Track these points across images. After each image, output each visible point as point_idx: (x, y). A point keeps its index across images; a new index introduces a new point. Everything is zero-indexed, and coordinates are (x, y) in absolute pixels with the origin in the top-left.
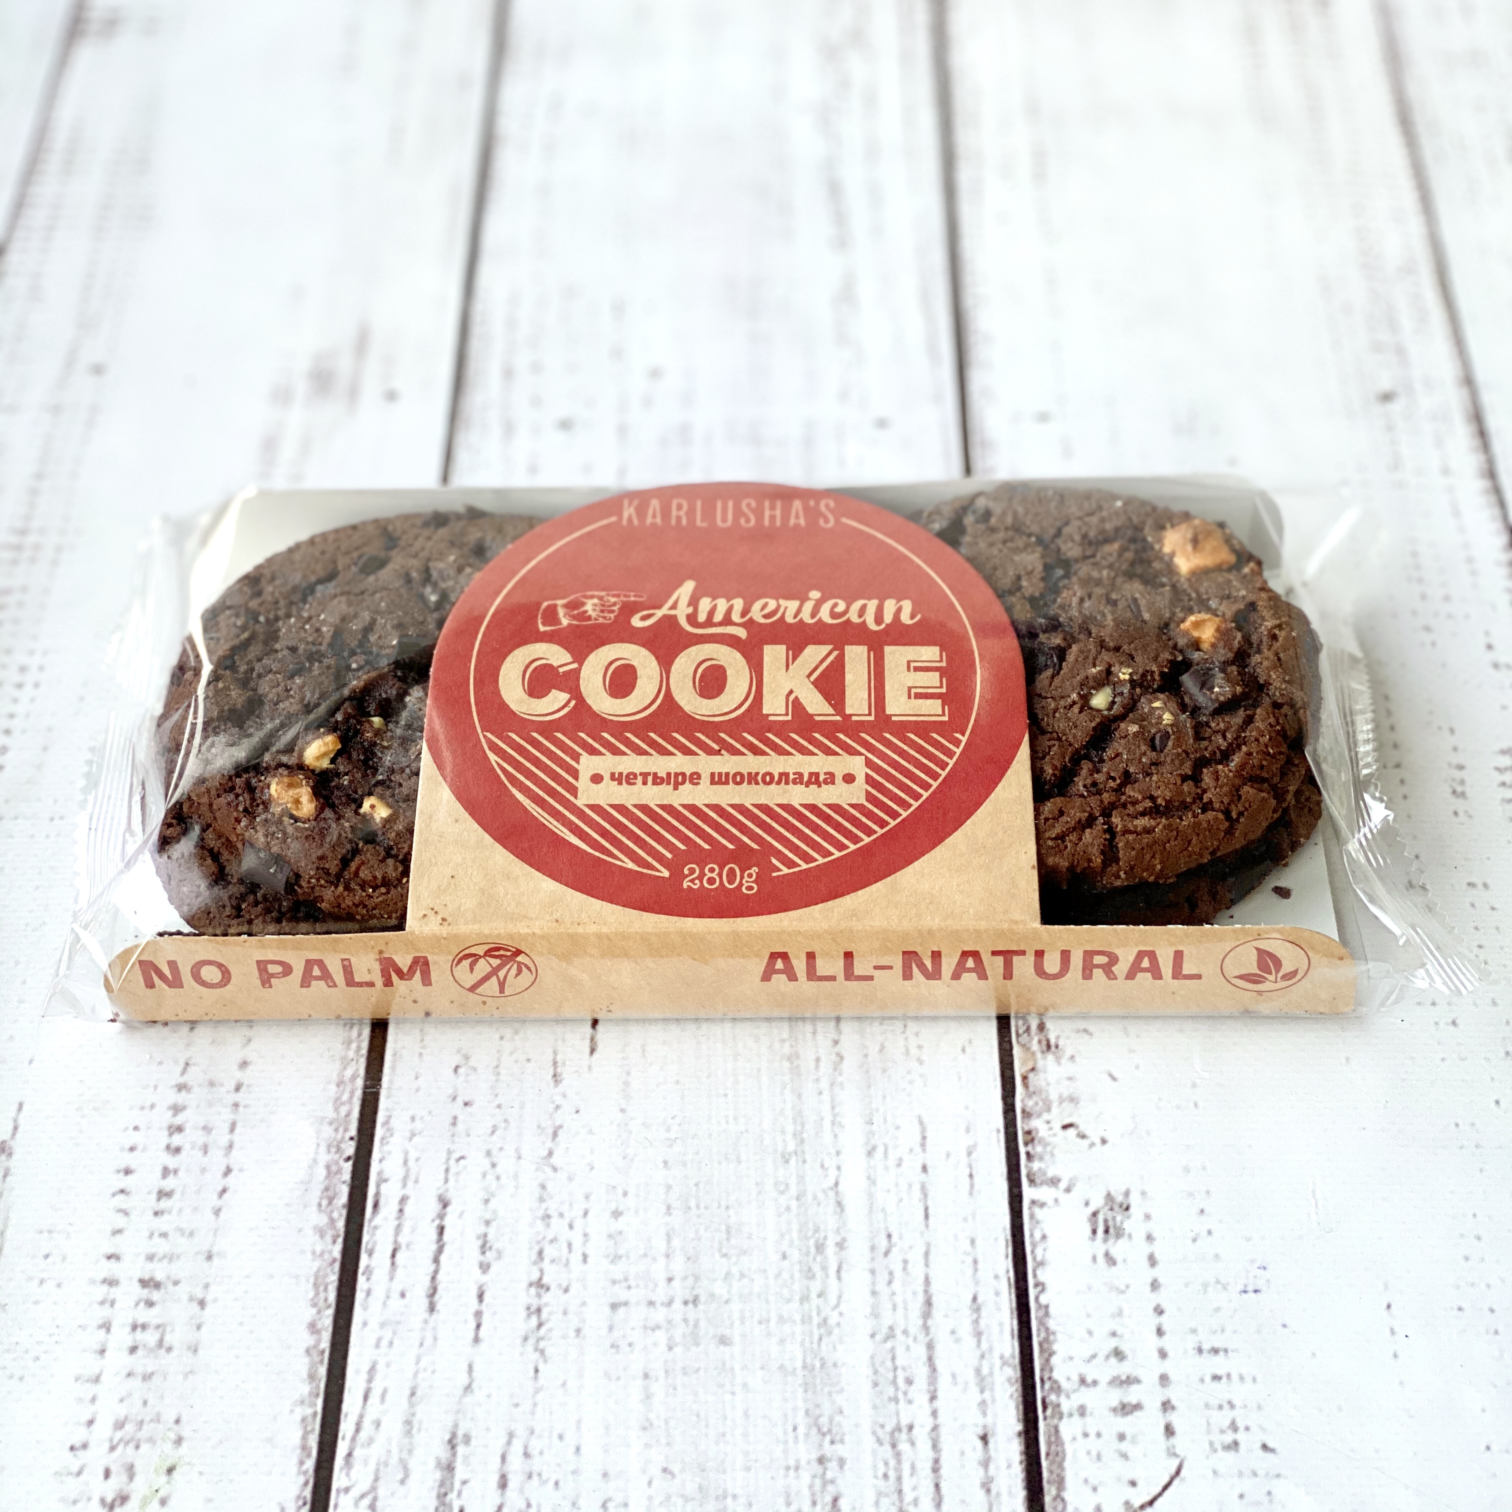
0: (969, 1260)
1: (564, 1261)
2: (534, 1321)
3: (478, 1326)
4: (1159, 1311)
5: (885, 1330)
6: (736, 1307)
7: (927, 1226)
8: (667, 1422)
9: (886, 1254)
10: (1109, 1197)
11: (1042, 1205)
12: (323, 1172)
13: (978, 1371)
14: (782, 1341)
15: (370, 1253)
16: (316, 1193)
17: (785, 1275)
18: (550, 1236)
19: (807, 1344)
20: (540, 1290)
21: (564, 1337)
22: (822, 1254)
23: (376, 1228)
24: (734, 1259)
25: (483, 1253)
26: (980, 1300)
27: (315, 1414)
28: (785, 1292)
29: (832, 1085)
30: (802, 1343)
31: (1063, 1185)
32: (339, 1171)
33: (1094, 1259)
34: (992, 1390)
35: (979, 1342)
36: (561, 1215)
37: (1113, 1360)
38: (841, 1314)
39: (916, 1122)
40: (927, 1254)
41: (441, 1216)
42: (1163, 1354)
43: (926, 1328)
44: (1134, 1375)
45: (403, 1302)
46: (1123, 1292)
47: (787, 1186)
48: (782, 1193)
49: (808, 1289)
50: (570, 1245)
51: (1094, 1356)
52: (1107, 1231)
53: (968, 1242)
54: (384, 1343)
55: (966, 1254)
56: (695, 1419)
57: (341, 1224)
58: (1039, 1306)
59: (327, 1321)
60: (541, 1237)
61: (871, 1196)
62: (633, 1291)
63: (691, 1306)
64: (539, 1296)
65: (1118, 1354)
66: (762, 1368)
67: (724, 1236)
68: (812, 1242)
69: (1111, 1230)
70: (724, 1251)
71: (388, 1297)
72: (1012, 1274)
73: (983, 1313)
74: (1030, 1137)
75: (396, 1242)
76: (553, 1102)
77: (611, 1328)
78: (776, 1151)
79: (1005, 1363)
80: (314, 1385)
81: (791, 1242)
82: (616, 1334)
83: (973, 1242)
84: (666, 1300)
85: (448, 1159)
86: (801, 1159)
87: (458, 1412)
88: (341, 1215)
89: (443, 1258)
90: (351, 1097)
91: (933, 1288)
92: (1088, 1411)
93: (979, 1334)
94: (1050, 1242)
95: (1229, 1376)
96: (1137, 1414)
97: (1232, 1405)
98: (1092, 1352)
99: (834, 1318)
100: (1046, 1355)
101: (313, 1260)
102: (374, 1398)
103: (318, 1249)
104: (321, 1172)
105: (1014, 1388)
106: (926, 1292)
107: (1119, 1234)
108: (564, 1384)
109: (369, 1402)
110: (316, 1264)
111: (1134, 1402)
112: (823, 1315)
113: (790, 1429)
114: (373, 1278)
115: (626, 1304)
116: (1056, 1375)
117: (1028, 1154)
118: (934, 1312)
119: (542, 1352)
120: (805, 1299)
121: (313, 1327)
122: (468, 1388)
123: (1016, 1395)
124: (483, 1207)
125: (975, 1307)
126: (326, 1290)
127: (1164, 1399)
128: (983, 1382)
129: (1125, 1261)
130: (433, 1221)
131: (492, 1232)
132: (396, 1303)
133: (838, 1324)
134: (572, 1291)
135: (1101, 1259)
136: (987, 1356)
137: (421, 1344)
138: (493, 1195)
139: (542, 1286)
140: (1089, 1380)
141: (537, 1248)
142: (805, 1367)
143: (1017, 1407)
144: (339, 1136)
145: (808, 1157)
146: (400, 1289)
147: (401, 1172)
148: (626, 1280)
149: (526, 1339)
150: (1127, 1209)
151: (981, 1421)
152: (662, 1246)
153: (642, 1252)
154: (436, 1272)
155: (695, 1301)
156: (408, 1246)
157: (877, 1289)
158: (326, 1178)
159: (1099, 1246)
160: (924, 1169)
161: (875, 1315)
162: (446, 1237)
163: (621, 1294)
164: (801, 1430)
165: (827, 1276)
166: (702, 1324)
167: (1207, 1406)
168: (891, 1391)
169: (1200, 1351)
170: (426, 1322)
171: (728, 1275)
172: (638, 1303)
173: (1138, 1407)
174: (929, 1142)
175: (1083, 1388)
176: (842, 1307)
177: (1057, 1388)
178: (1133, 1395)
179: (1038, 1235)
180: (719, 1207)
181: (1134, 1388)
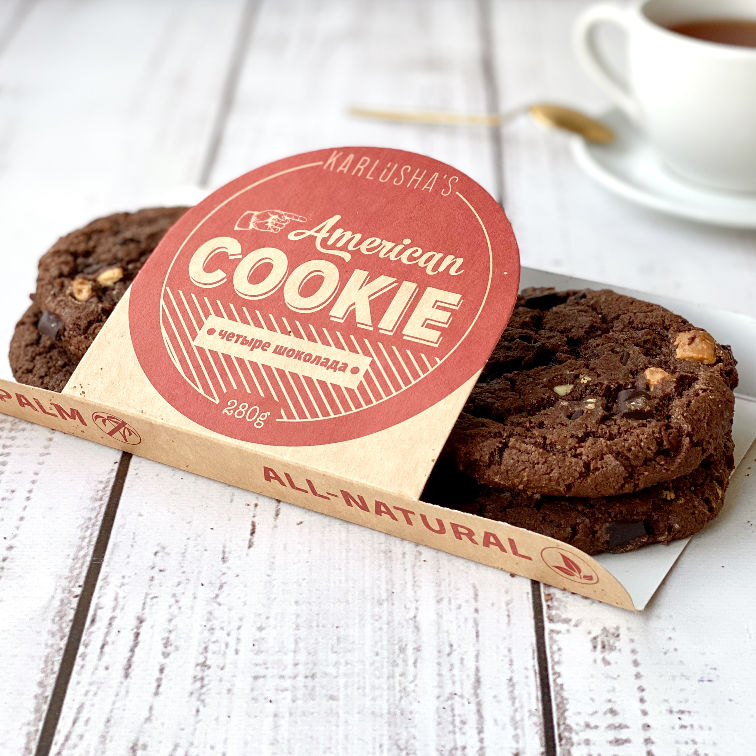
0: (507, 660)
1: (222, 652)
2: (198, 684)
3: (159, 686)
4: (641, 689)
5: (446, 695)
6: (342, 681)
7: (478, 641)
8: (289, 741)
9: (449, 655)
10: (605, 630)
11: (558, 633)
12: (59, 603)
13: (513, 718)
14: (374, 699)
15: (86, 646)
16: (51, 614)
17: (377, 664)
18: (214, 639)
19: (392, 700)
20: (204, 668)
21: (219, 693)
22: (403, 653)
23: (92, 632)
24: (342, 655)
25: (166, 647)
26: (515, 680)
27: (37, 731)
28: (377, 673)
29: (414, 566)
30: (388, 700)
31: (573, 623)
32: (70, 602)
33: (595, 661)
34: (523, 728)
35: (513, 703)
36: (222, 628)
37: (609, 715)
38: (416, 685)
39: (471, 587)
40: (477, 656)
41: (138, 628)
42: (645, 713)
43: (476, 695)
44: (624, 723)
45: (106, 672)
46: (615, 679)
47: (380, 617)
48: (377, 620)
49: (393, 671)
50: (227, 645)
51: (596, 712)
52: (604, 647)
53: (506, 650)
54: (91, 694)
55: (505, 656)
56: (309, 739)
57: (67, 630)
58: (556, 684)
59: (52, 680)
60: (206, 640)
61: (439, 624)
62: (269, 670)
63: (310, 679)
64: (203, 671)
65: (613, 712)
66: (359, 713)
67: (335, 642)
68: (397, 647)
69: (607, 647)
70: (335, 650)
71: (96, 669)
72: (537, 667)
73: (517, 687)
74: (549, 597)
75: (105, 640)
76: (221, 571)
77: (252, 690)
78: (373, 598)
79: (531, 714)
80: (38, 715)
81: (382, 647)
82: (255, 693)
83: (510, 650)
84: (292, 675)
85: (146, 598)
86: (390, 603)
87: (140, 732)
88: (68, 625)
89: (137, 650)
90: (82, 565)
91: (481, 674)
92: (592, 742)
93: (513, 699)
94: (564, 652)
95: (692, 726)
96: (627, 745)
97: (694, 742)
98: (594, 710)
99: (411, 687)
100: (561, 711)
101: (46, 648)
102: (81, 723)
103: (50, 642)
104: (56, 603)
105: (539, 728)
106: (476, 675)
107: (612, 649)
108: (217, 719)
109: (77, 724)
110: (48, 650)
111: (625, 738)
112: (403, 686)
113: (377, 746)
114: (87, 659)
115: (264, 677)
116: (568, 722)
117: (549, 607)
118: (482, 686)
119: (203, 701)
120: (391, 676)
121: (41, 684)
122: (148, 719)
123: (540, 732)
124: (167, 623)
125: (511, 684)
126: (53, 664)
127: (646, 737)
128: (515, 724)
129: (616, 663)
130: (132, 630)
131: (172, 637)
132: (101, 672)
133: (414, 691)
134: (226, 669)
135: (599, 661)
136: (519, 710)
137: (117, 695)
138: (175, 617)
139: (206, 666)
140: (592, 725)
141: (204, 645)
142: (389, 713)
143: (541, 739)
144: (72, 584)
145: (396, 603)
146: (105, 664)
147: (113, 604)
148: (265, 664)
149: (192, 694)
150: (618, 636)
151: (514, 745)
152: (292, 646)
153: (277, 649)
154: (132, 656)
155: (313, 676)
156: (113, 643)
157: (442, 672)
158: (60, 606)
159: (599, 655)
160: (476, 611)
161: (440, 686)
162: (140, 639)
163: (261, 671)
164: (385, 747)
165: (407, 665)
166: (318, 689)
167: (677, 742)
168: (451, 728)
169: (671, 712)
170: (122, 683)
171: (337, 664)
172: (272, 677)
173: (627, 741)
174: (479, 597)
175: (588, 730)
176: (417, 682)
177: (569, 729)
178: (623, 734)
179: (555, 648)
180: (333, 626)
181: (624, 731)
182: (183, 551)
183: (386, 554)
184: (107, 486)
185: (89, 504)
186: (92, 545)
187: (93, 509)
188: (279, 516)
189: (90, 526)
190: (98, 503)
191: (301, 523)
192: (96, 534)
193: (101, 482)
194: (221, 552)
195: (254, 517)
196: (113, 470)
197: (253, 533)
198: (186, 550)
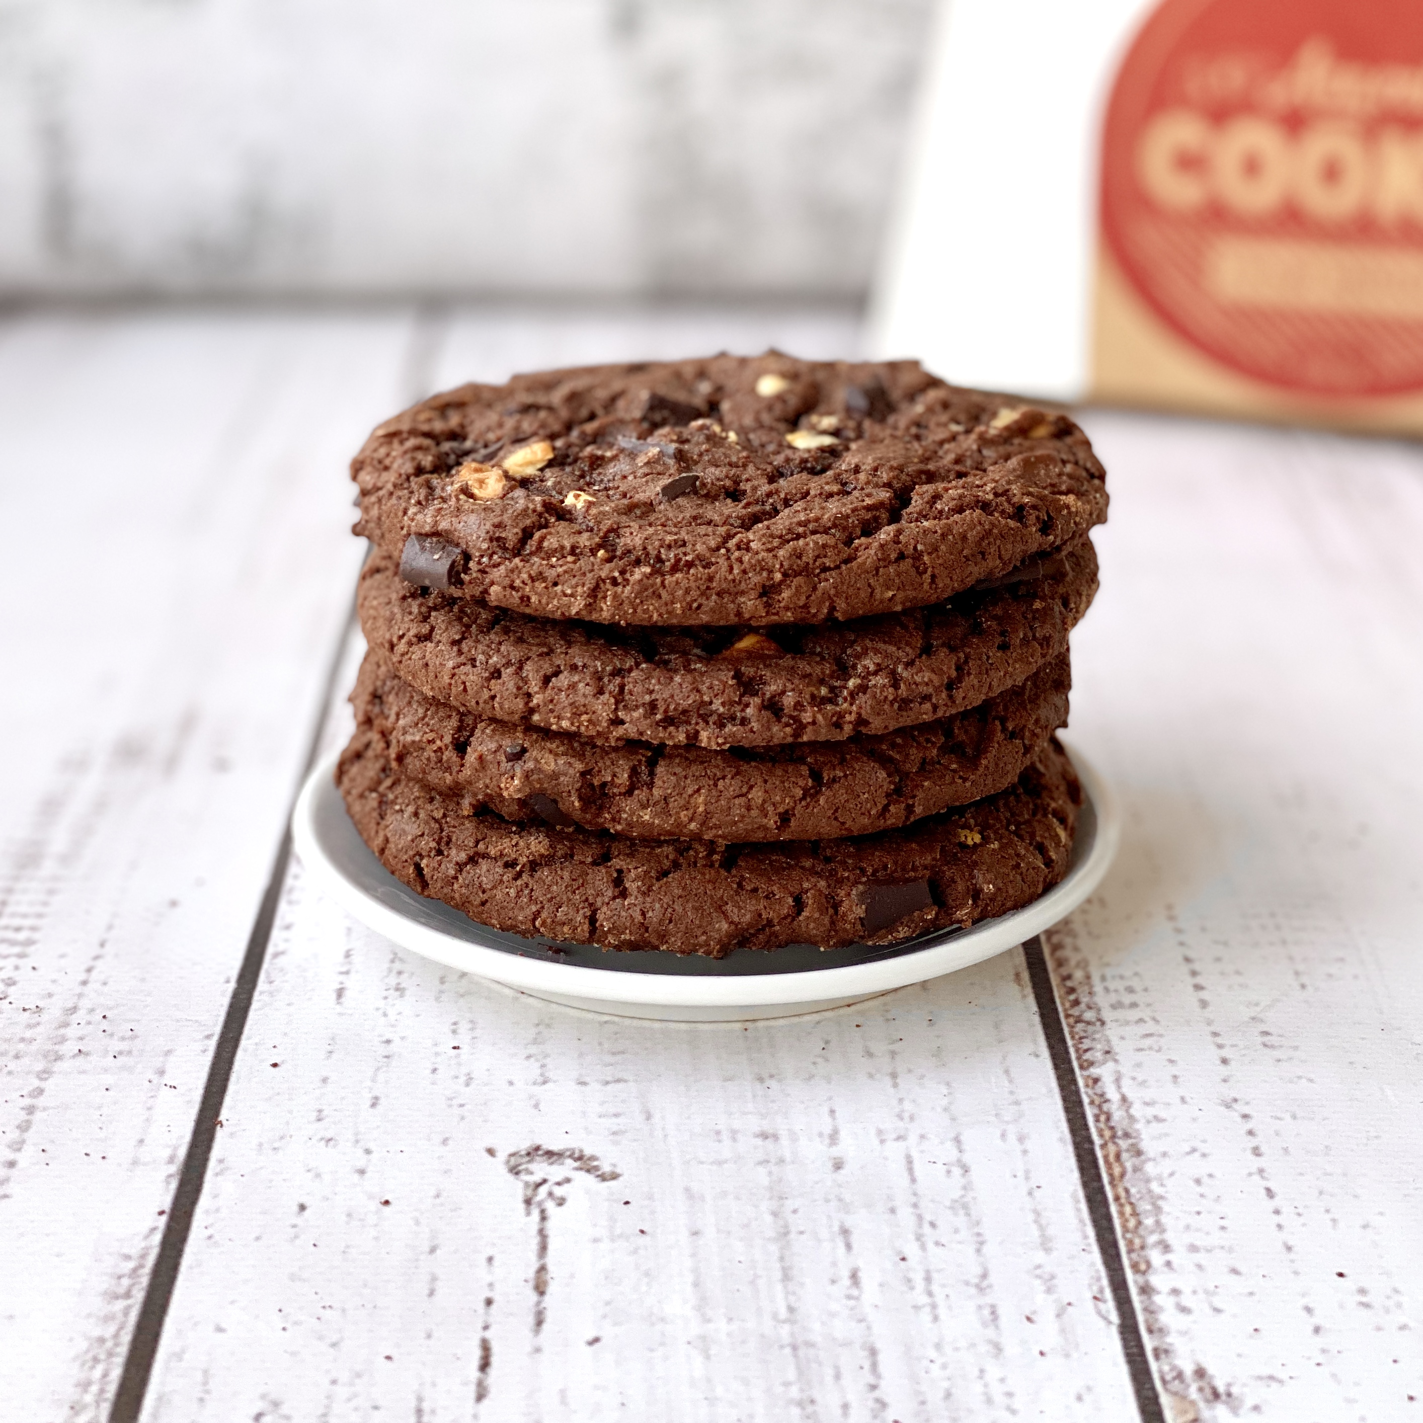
182: (321, 1411)
183: (803, 1408)
184: (141, 1266)
185: (98, 1305)
186: (105, 1400)
187: (108, 1319)
188: (545, 1327)
189: (102, 1357)
190: (120, 1304)
191: (596, 1340)
192: (116, 1373)
193: (128, 1257)
194: (413, 1411)
195: (486, 1328)
196: (154, 1229)
197: (485, 1365)
198: (328, 1407)
